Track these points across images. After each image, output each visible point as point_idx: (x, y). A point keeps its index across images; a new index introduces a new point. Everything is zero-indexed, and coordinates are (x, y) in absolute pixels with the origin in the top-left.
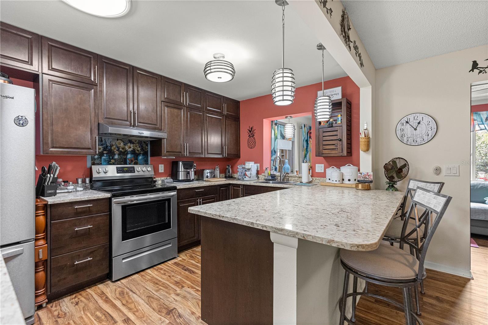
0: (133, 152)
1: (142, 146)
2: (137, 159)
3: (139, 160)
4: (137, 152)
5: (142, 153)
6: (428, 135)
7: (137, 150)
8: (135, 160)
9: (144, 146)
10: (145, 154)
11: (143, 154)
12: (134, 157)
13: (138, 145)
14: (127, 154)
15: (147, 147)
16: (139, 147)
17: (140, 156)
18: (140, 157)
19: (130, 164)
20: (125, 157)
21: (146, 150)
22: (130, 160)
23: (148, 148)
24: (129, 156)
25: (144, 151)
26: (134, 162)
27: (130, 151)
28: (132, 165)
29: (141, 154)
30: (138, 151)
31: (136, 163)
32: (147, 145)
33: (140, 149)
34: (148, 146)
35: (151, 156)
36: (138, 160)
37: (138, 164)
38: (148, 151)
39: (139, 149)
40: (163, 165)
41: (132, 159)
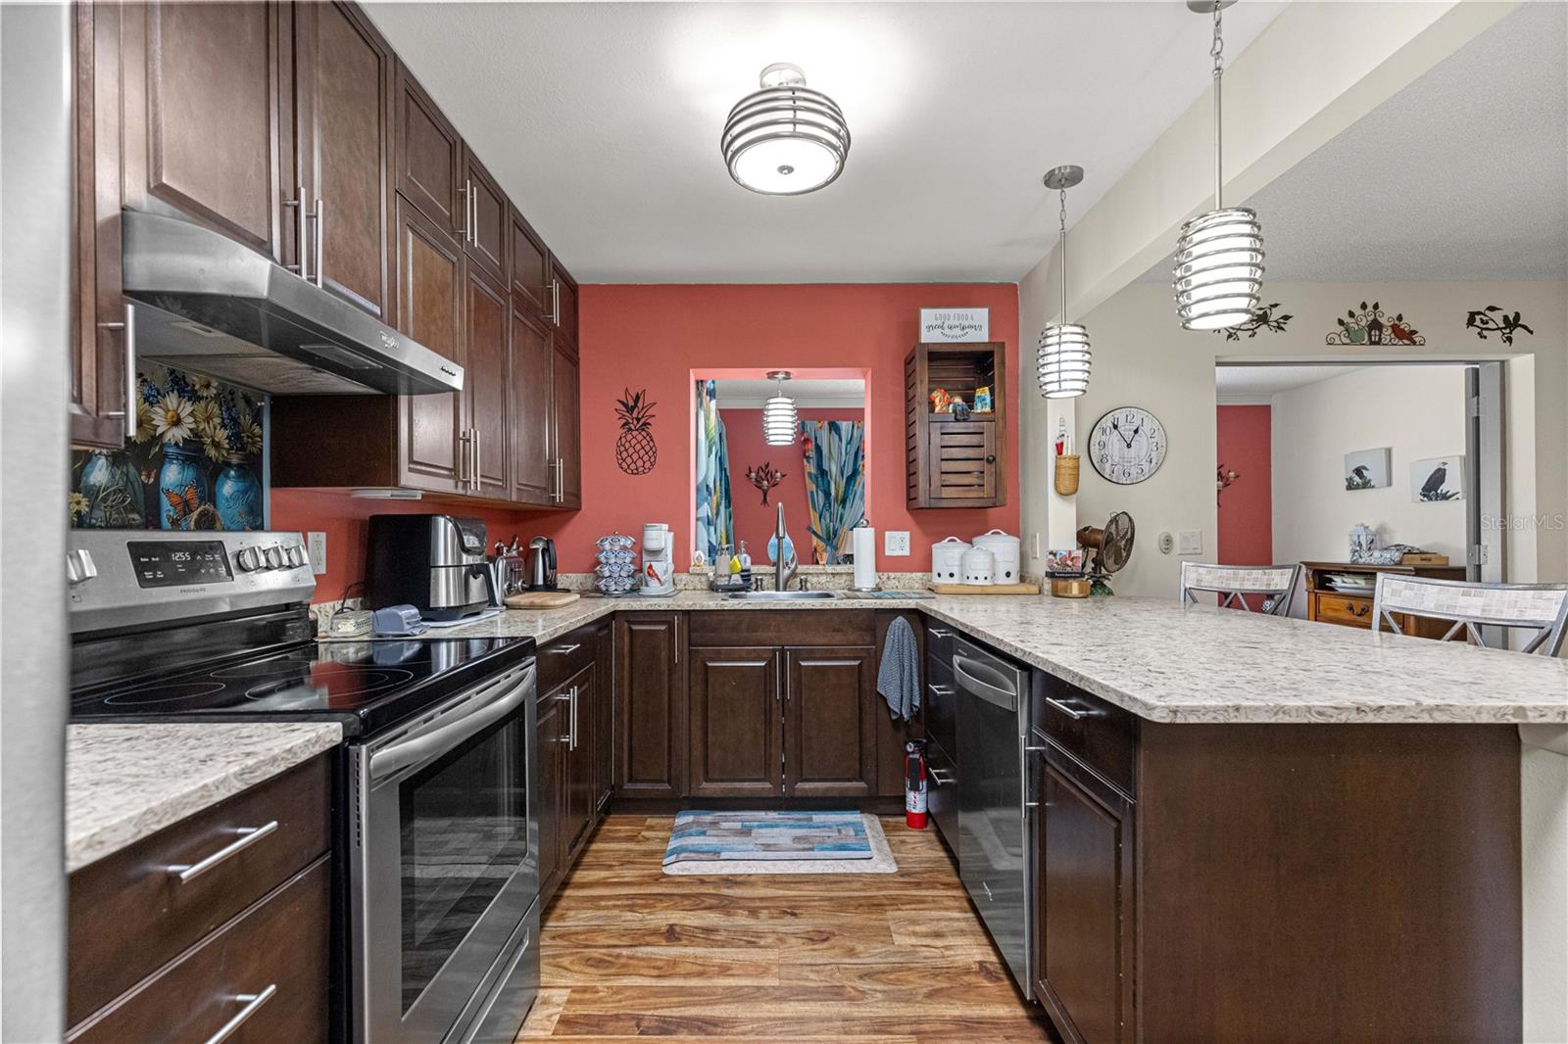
0: (193, 452)
1: (235, 421)
2: (212, 497)
3: (221, 502)
4: (212, 452)
5: (235, 461)
6: (1151, 462)
7: (213, 441)
8: (202, 500)
9: (246, 420)
10: (249, 469)
11: (239, 467)
12: (198, 480)
13: (217, 411)
14: (162, 459)
15: (257, 430)
16: (224, 426)
17: (227, 477)
18: (228, 488)
19: (176, 525)
20: (149, 477)
21: (254, 443)
22: (175, 499)
23: (261, 437)
24: (172, 475)
25: (243, 448)
26: (195, 515)
27: (176, 444)
28: (188, 530)
29: (228, 464)
30: (216, 445)
31: (207, 523)
32: (257, 419)
33: (228, 437)
34: (261, 425)
35: (274, 484)
36: (215, 506)
37: (218, 525)
38: (261, 450)
39: (222, 435)
40: (323, 536)
41: (189, 497)
